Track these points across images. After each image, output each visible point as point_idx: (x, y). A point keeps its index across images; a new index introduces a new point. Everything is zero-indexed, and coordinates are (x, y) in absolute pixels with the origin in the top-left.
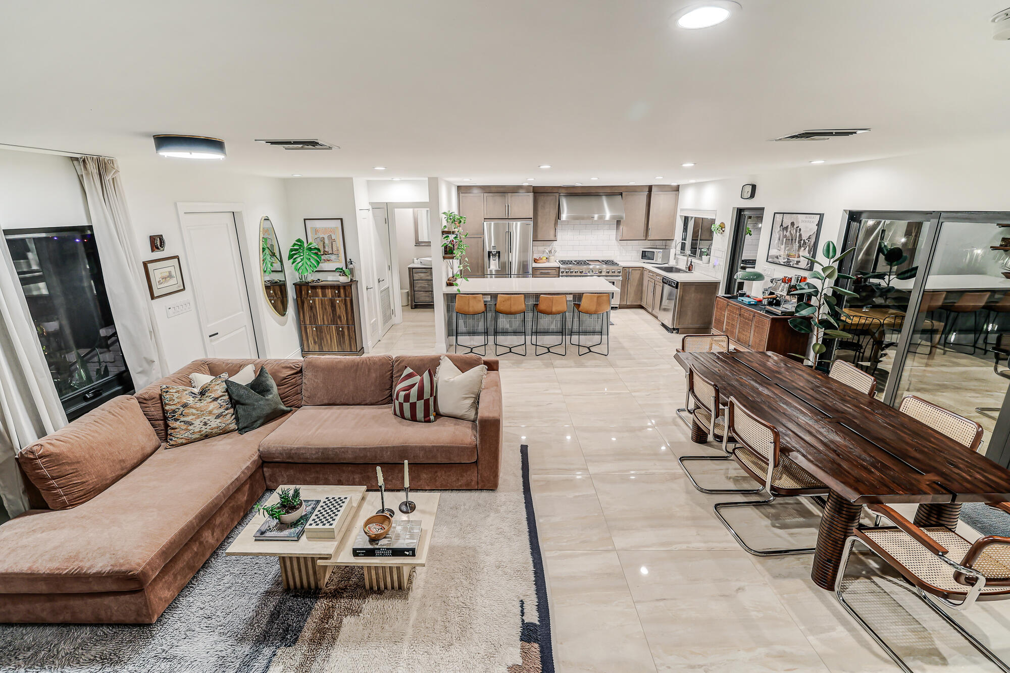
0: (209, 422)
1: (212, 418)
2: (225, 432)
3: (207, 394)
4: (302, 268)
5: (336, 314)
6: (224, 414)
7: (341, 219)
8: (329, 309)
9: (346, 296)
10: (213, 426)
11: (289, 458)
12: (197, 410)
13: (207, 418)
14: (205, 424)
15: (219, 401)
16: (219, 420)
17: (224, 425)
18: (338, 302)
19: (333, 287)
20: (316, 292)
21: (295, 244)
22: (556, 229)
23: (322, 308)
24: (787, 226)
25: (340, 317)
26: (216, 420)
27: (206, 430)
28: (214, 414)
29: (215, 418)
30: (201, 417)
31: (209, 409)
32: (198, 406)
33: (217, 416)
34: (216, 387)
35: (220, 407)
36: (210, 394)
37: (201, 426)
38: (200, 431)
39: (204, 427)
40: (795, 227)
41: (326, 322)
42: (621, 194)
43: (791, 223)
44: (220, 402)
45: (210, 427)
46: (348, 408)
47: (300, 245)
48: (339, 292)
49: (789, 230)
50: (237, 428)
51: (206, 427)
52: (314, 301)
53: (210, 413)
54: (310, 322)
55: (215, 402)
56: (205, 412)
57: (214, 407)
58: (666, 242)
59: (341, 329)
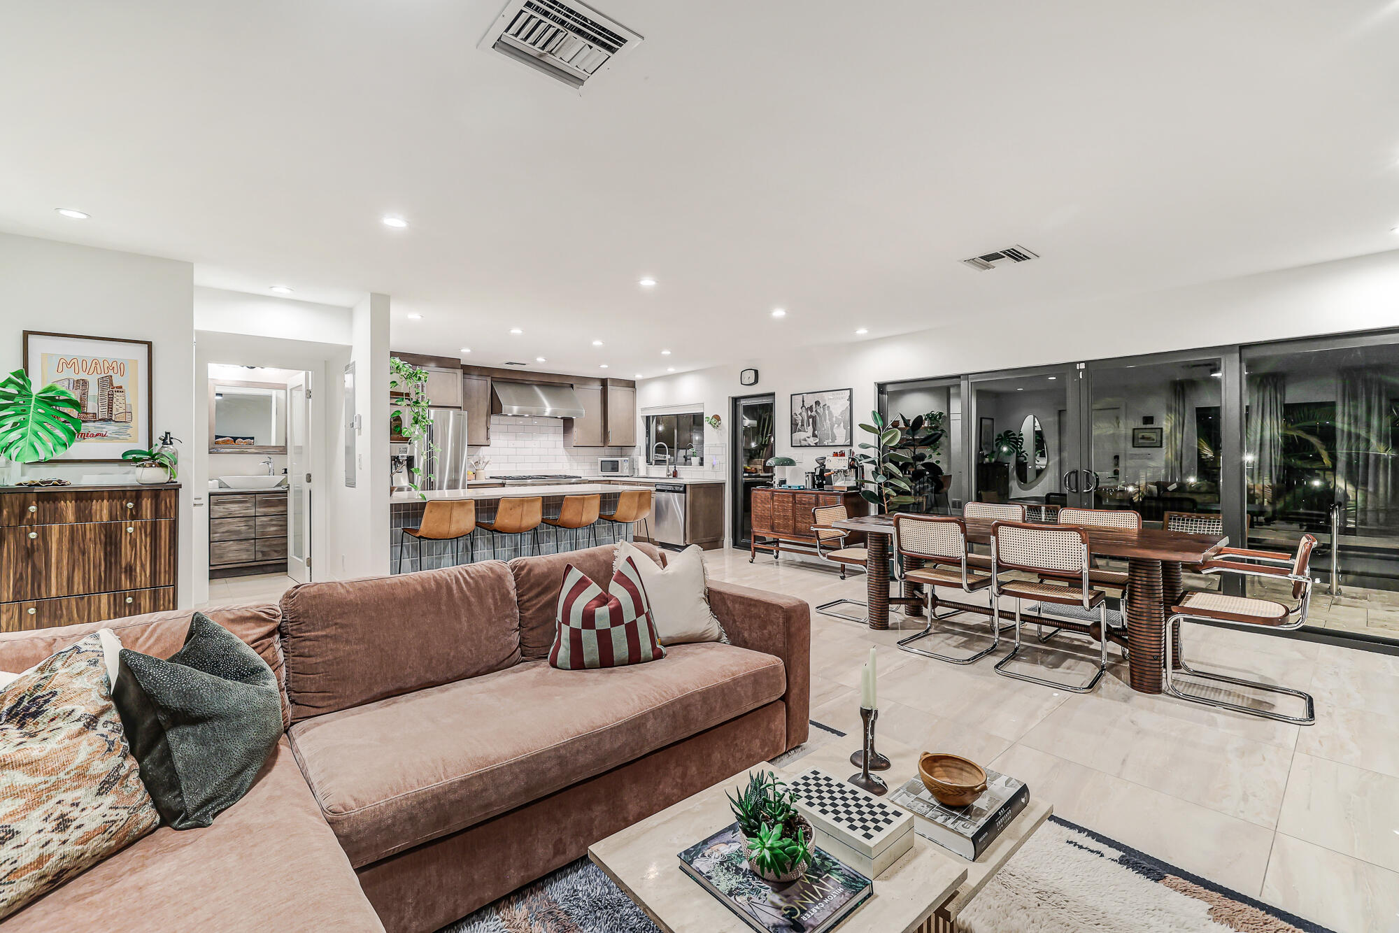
0: (75, 813)
1: (84, 794)
2: (126, 842)
3: (51, 710)
4: (21, 444)
5: (118, 562)
6: (123, 772)
7: (149, 344)
8: (96, 552)
9: (156, 513)
10: (90, 826)
11: (438, 823)
12: (34, 772)
13: (69, 797)
14: (63, 823)
15: (100, 729)
16: (109, 799)
17: (124, 814)
18: (130, 530)
19: (115, 494)
20: (56, 509)
21: (9, 381)
22: (488, 429)
23: (71, 550)
24: (811, 406)
25: (130, 570)
26: (100, 799)
27: (63, 848)
28: (95, 777)
29: (99, 794)
30: (49, 798)
31: (78, 762)
32: (35, 754)
33: (105, 782)
34: (78, 684)
35: (109, 750)
36: (68, 707)
37: (44, 837)
38: (41, 861)
39: (57, 837)
40: (821, 405)
41: (78, 587)
42: (572, 386)
43: (816, 402)
44: (105, 731)
45: (80, 833)
46: (447, 689)
47: (22, 387)
48: (138, 506)
49: (814, 410)
50: (158, 819)
51: (63, 836)
52: (44, 535)
53: (82, 774)
54: (16, 592)
55: (92, 734)
56: (62, 775)
57: (90, 749)
58: (624, 449)
59: (129, 600)
